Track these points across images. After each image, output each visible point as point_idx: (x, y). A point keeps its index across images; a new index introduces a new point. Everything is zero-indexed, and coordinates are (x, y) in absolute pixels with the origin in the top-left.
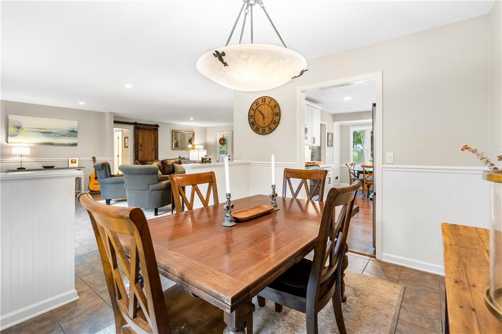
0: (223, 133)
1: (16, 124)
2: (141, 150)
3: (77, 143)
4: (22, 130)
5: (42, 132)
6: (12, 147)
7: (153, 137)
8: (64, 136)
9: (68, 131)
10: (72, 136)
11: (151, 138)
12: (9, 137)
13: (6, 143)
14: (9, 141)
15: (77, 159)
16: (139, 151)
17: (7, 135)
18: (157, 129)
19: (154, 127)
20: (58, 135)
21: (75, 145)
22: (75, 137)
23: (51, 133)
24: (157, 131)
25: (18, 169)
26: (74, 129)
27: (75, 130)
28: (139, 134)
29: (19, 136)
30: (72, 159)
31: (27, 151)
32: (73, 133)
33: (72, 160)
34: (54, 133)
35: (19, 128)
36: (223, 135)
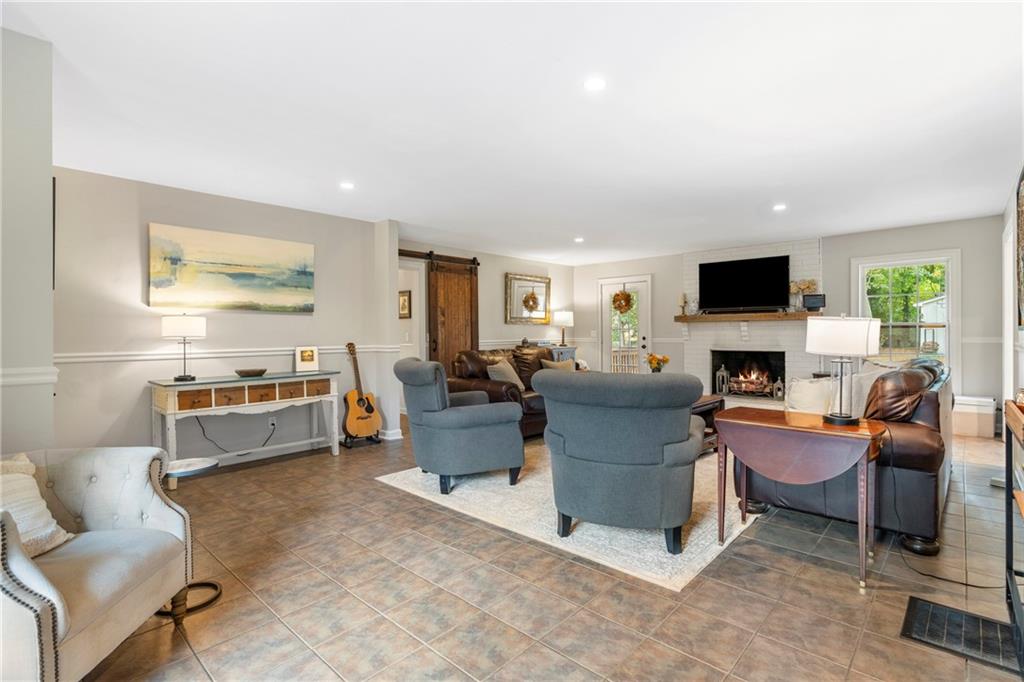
0: (624, 280)
1: (169, 251)
2: (444, 323)
3: (312, 305)
4: (184, 268)
5: (232, 276)
6: (160, 317)
7: (467, 289)
8: (283, 285)
9: (293, 271)
10: (301, 287)
11: (464, 293)
12: (152, 288)
13: (145, 306)
14: (151, 300)
15: (315, 349)
16: (439, 327)
17: (148, 283)
18: (476, 268)
19: (468, 267)
20: (269, 283)
21: (308, 310)
22: (309, 288)
23: (252, 276)
24: (476, 275)
25: (177, 380)
26: (306, 266)
27: (308, 270)
28: (439, 284)
29: (177, 284)
30: (303, 349)
31: (198, 328)
32: (303, 277)
33: (302, 352)
34: (261, 277)
35: (175, 261)
36: (624, 284)
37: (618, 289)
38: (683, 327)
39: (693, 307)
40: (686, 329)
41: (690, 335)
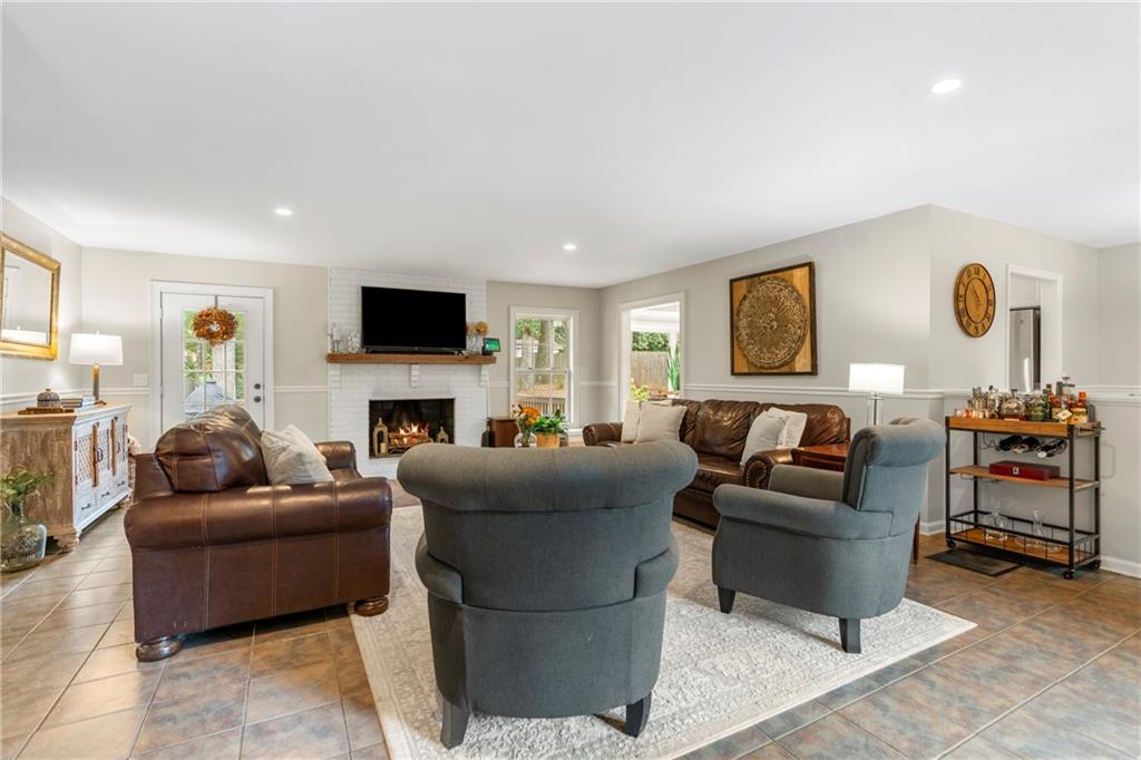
0: (215, 290)
36: (216, 297)
37: (204, 304)
38: (334, 371)
39: (355, 342)
40: (338, 373)
41: (340, 382)
